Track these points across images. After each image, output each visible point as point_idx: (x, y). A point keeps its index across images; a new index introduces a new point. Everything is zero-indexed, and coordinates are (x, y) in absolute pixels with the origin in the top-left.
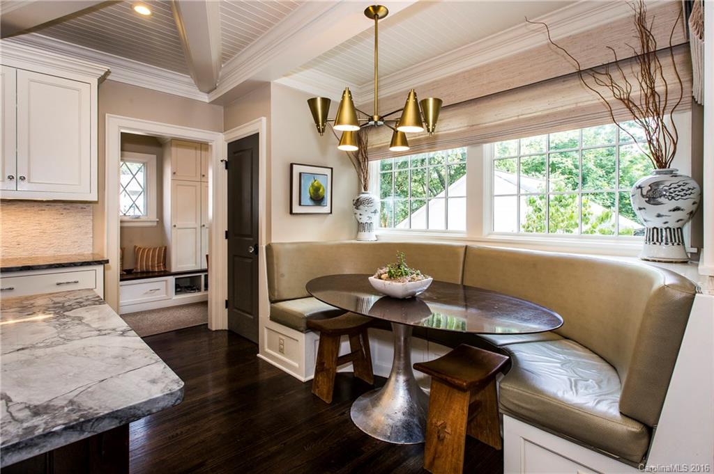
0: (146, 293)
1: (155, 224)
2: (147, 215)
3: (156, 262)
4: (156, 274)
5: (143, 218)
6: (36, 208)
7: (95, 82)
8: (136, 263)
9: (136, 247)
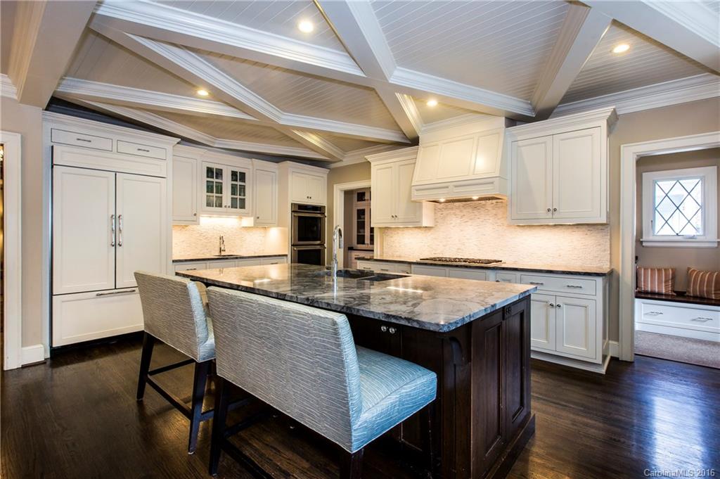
0: (694, 320)
1: (716, 245)
2: (704, 235)
3: (713, 289)
4: (713, 302)
5: (699, 239)
6: (570, 230)
7: (604, 124)
8: (689, 286)
9: (689, 269)
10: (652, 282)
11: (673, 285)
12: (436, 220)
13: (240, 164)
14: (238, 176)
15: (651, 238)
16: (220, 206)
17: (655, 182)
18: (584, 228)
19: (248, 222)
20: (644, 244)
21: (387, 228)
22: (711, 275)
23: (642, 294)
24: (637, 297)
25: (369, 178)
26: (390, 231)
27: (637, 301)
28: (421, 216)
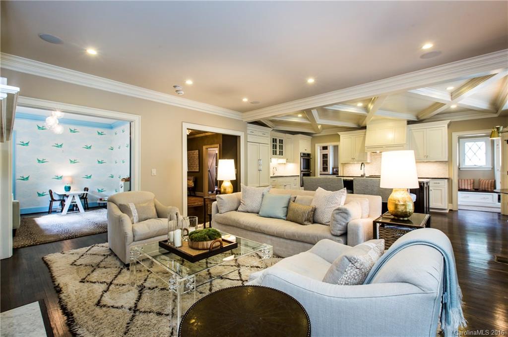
0: (482, 199)
1: (491, 169)
4: (489, 191)
7: (446, 126)
8: (480, 186)
9: (480, 179)
10: (465, 185)
11: (473, 186)
12: (371, 160)
13: (280, 136)
14: (281, 141)
15: (464, 167)
16: (276, 154)
17: (465, 143)
18: (438, 163)
19: (283, 161)
20: (461, 169)
21: (345, 164)
22: (489, 181)
23: (460, 190)
24: (459, 191)
25: (339, 141)
26: (347, 165)
27: (459, 192)
28: (367, 158)
